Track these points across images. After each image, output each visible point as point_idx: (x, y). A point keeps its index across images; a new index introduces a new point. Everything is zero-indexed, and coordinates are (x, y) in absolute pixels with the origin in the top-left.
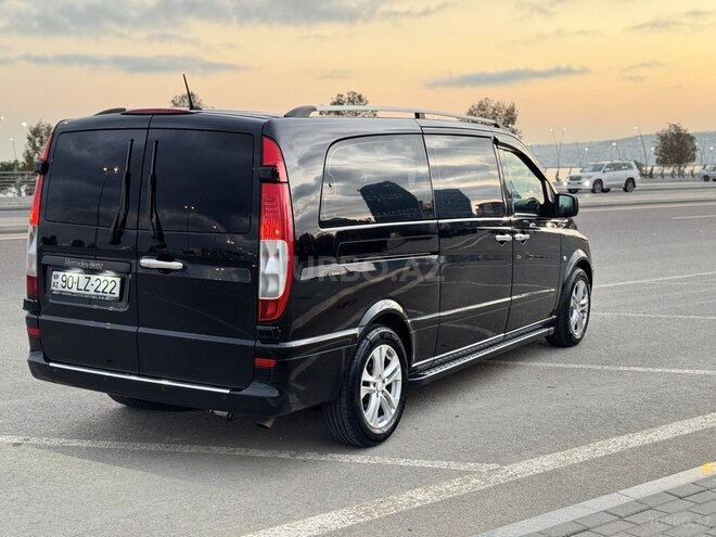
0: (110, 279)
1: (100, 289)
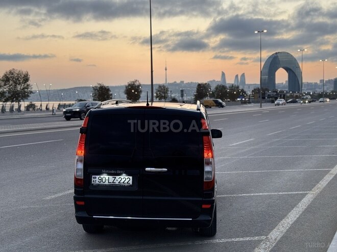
0: (126, 177)
1: (122, 182)
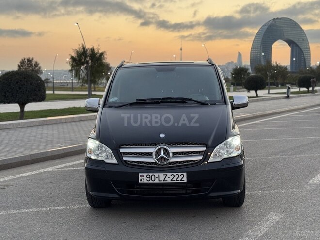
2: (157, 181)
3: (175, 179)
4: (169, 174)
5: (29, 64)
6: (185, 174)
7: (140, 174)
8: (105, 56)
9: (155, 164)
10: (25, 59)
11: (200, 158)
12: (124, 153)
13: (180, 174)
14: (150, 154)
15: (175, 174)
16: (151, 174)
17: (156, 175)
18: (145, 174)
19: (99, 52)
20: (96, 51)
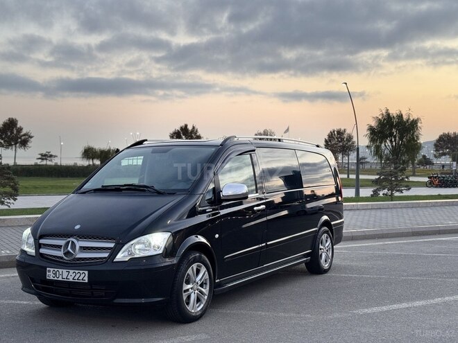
2: (60, 279)
3: (76, 278)
4: (71, 271)
5: (339, 137)
6: (86, 272)
7: (48, 269)
8: (419, 125)
9: (62, 258)
10: (334, 131)
11: (106, 255)
12: (44, 244)
13: (81, 272)
14: (59, 247)
15: (77, 272)
16: (56, 270)
17: (60, 270)
18: (52, 269)
19: (409, 119)
20: (405, 118)
